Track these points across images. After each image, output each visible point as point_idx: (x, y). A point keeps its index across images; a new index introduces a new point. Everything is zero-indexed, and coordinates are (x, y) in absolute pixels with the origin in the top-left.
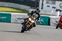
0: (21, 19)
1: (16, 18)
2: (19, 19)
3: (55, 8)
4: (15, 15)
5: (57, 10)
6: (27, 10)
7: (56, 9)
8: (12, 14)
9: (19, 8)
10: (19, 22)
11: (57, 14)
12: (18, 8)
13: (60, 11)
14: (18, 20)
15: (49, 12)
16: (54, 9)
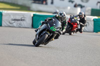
0: (18, 20)
1: (10, 19)
3: (72, 2)
4: (9, 15)
6: (27, 5)
8: (4, 12)
9: (16, 3)
13: (82, 7)
15: (64, 8)
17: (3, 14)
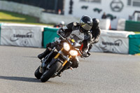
1: (12, 35)
2: (18, 36)
3: (99, 11)
4: (9, 28)
5: (104, 17)
6: (36, 15)
7: (102, 14)
8: (3, 25)
9: (20, 12)
10: (18, 42)
11: (105, 24)
12: (16, 11)
13: (112, 18)
14: (16, 38)
16: (97, 13)
17: (2, 28)
